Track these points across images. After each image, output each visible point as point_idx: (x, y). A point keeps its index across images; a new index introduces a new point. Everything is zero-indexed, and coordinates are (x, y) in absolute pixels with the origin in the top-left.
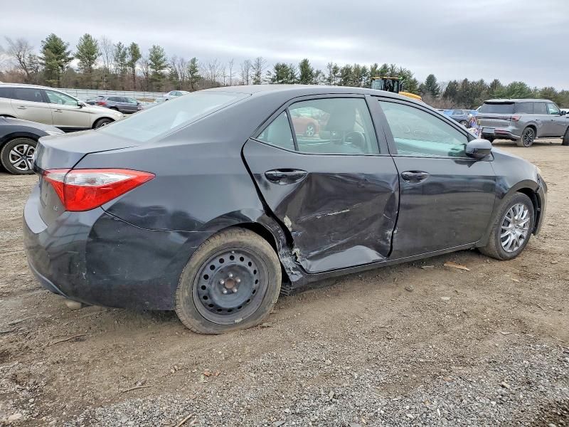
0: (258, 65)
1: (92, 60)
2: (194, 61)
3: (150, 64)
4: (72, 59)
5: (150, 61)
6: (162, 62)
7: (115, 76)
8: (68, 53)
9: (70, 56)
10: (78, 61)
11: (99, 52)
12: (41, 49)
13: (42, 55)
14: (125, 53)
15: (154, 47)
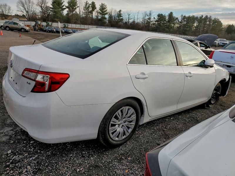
0: (150, 14)
1: (74, 9)
2: (120, 11)
3: (100, 12)
4: (65, 9)
5: (99, 11)
6: (105, 12)
7: (83, 18)
8: (63, 6)
9: (64, 7)
10: (67, 9)
11: (78, 5)
12: (51, 3)
13: (51, 6)
14: (89, 7)
15: (102, 4)
